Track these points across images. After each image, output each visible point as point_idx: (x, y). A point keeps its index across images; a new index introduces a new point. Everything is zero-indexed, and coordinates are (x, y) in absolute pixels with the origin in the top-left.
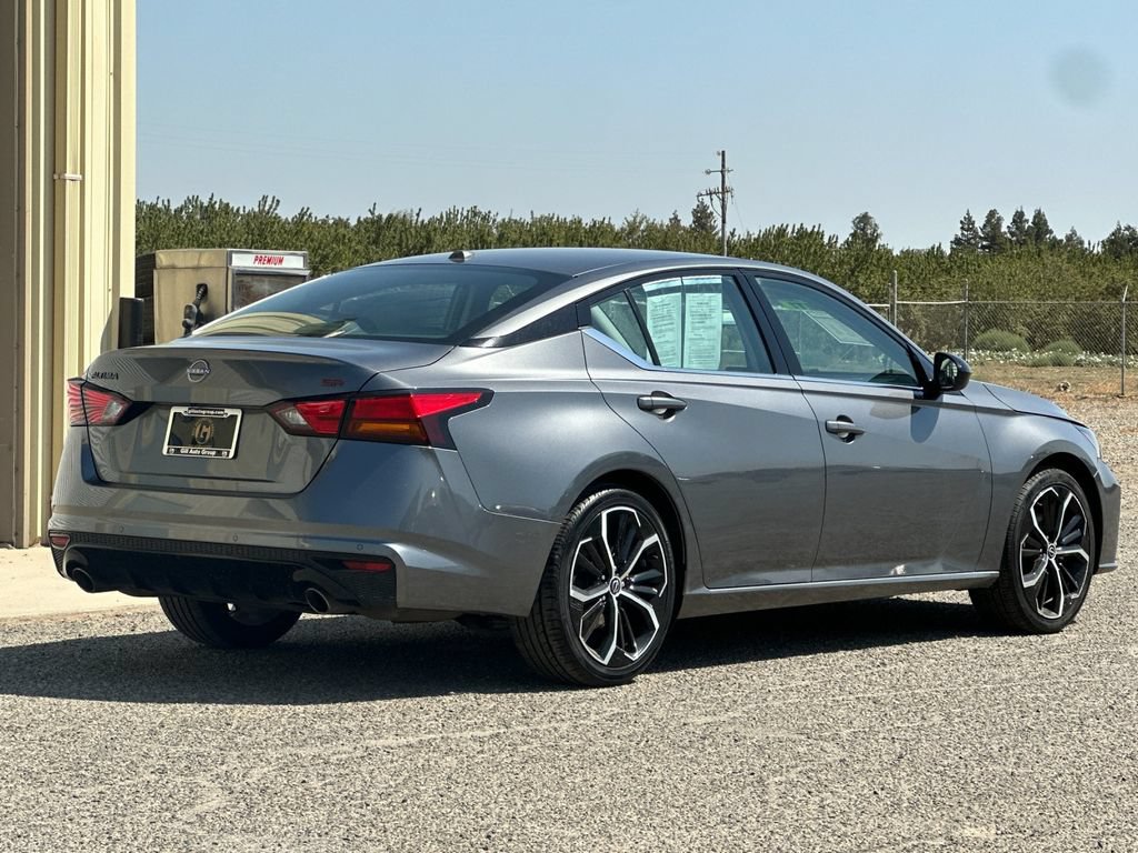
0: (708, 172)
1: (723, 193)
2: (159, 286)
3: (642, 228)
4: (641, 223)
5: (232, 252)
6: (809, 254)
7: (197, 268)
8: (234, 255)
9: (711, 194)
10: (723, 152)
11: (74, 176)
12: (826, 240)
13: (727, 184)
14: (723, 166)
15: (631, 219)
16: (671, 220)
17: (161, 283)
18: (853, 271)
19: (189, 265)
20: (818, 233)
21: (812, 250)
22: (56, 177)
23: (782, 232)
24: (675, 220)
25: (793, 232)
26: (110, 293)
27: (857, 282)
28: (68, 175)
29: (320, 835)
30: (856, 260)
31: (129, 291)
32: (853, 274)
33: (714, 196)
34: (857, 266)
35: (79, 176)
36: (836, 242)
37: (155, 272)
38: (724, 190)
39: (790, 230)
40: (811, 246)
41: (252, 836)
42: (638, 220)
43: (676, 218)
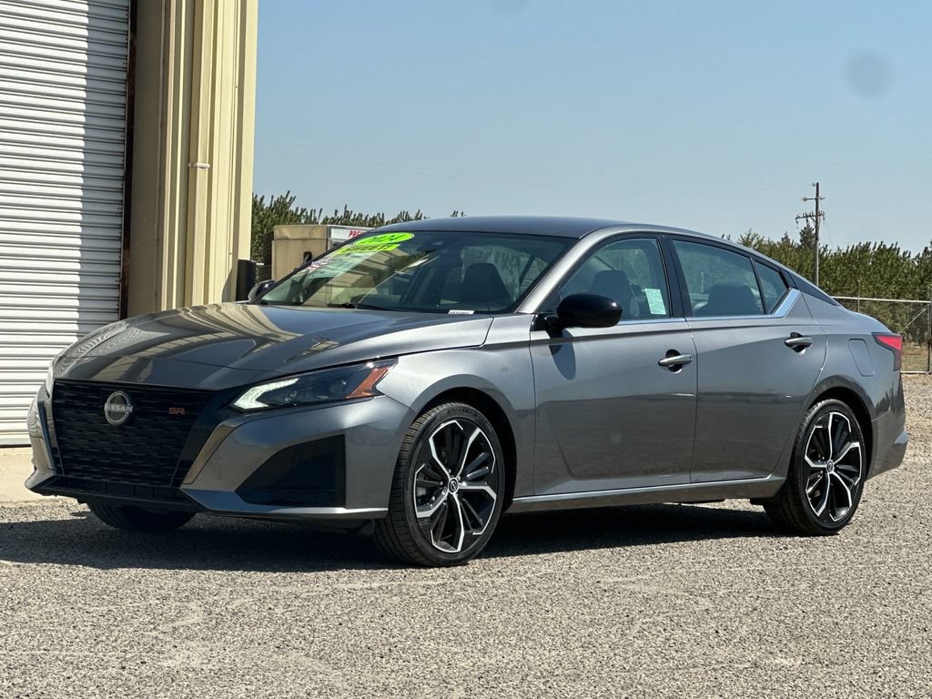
0: (805, 200)
1: (817, 216)
2: (276, 252)
3: (753, 243)
4: (753, 239)
5: (331, 227)
6: (887, 266)
7: (304, 240)
8: (333, 230)
9: (807, 217)
10: (818, 184)
11: (204, 165)
12: (901, 254)
13: (820, 209)
14: (817, 195)
15: (745, 236)
16: (783, 239)
17: (278, 252)
18: (922, 280)
19: (298, 237)
20: (895, 248)
21: (889, 263)
22: (190, 165)
23: (866, 248)
24: (786, 239)
25: (875, 247)
26: (231, 256)
27: (926, 289)
28: (199, 164)
29: (259, 644)
30: (926, 271)
31: (245, 255)
32: (922, 282)
33: (809, 219)
34: (926, 276)
35: (208, 165)
36: (909, 257)
37: (273, 242)
38: (818, 214)
39: (871, 246)
40: (888, 259)
41: (207, 643)
42: (750, 237)
43: (787, 237)
